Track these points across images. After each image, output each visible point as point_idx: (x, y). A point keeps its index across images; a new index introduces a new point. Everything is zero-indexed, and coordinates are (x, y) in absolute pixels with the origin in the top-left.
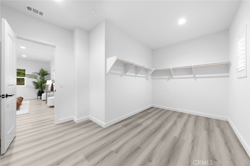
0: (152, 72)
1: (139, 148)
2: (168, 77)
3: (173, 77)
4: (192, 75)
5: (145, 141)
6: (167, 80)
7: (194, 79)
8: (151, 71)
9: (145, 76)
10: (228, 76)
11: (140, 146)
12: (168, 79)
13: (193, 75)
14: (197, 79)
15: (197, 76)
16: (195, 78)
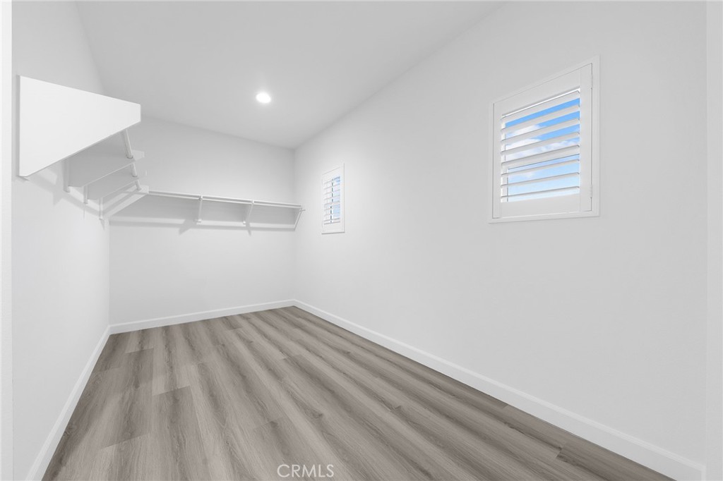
0: (136, 197)
1: (274, 424)
2: (181, 221)
3: (198, 224)
4: (242, 221)
5: (259, 404)
6: (177, 230)
7: (246, 232)
8: (131, 194)
9: (102, 207)
10: (294, 230)
11: (268, 419)
12: (183, 229)
13: (244, 222)
14: (253, 232)
15: (252, 225)
16: (249, 229)
